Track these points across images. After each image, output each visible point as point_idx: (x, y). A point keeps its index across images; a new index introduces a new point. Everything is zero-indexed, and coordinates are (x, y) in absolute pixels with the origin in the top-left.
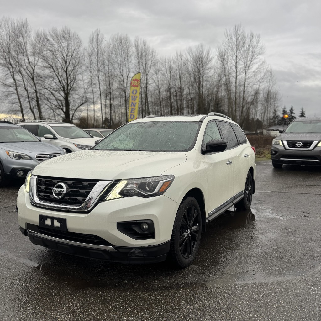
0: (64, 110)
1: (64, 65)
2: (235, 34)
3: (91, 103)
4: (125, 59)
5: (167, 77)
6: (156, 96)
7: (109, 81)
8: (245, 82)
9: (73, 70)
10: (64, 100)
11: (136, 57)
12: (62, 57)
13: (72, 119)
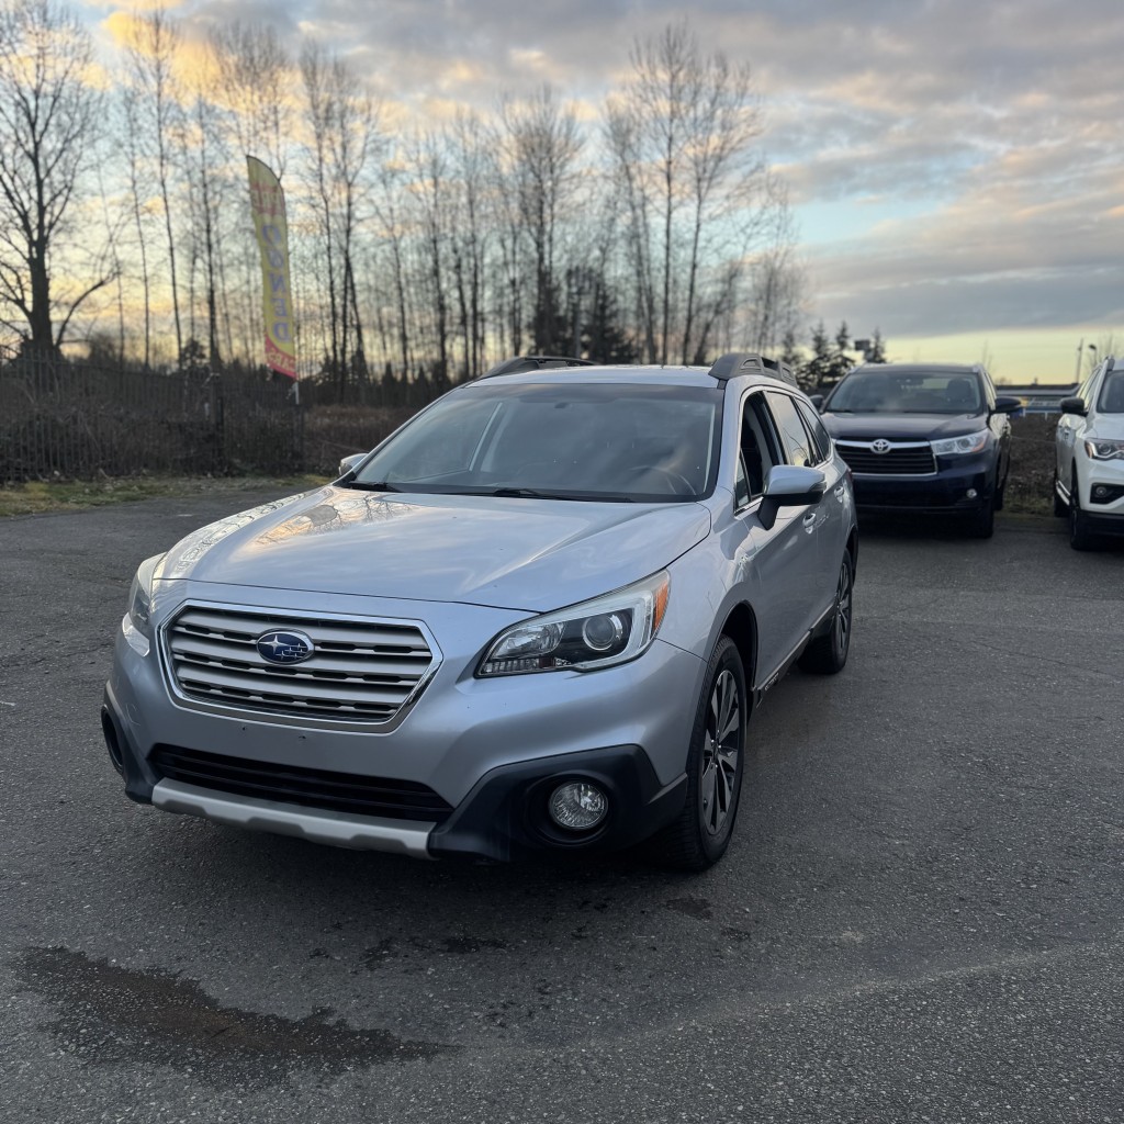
0: (29, 305)
1: (25, 132)
2: (666, 57)
3: (134, 281)
4: (265, 122)
5: (422, 196)
6: (382, 266)
7: (206, 202)
8: (697, 234)
9: (62, 151)
10: (27, 266)
11: (309, 118)
12: (17, 97)
13: (60, 341)
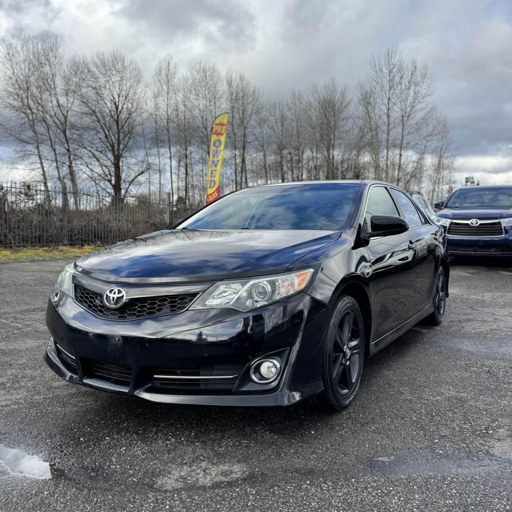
0: (113, 182)
1: (114, 112)
2: (387, 64)
3: (155, 171)
4: (210, 103)
5: (277, 131)
6: (259, 162)
7: (185, 138)
8: (402, 141)
9: (128, 118)
10: (113, 166)
11: (229, 100)
12: (112, 98)
13: (125, 196)
